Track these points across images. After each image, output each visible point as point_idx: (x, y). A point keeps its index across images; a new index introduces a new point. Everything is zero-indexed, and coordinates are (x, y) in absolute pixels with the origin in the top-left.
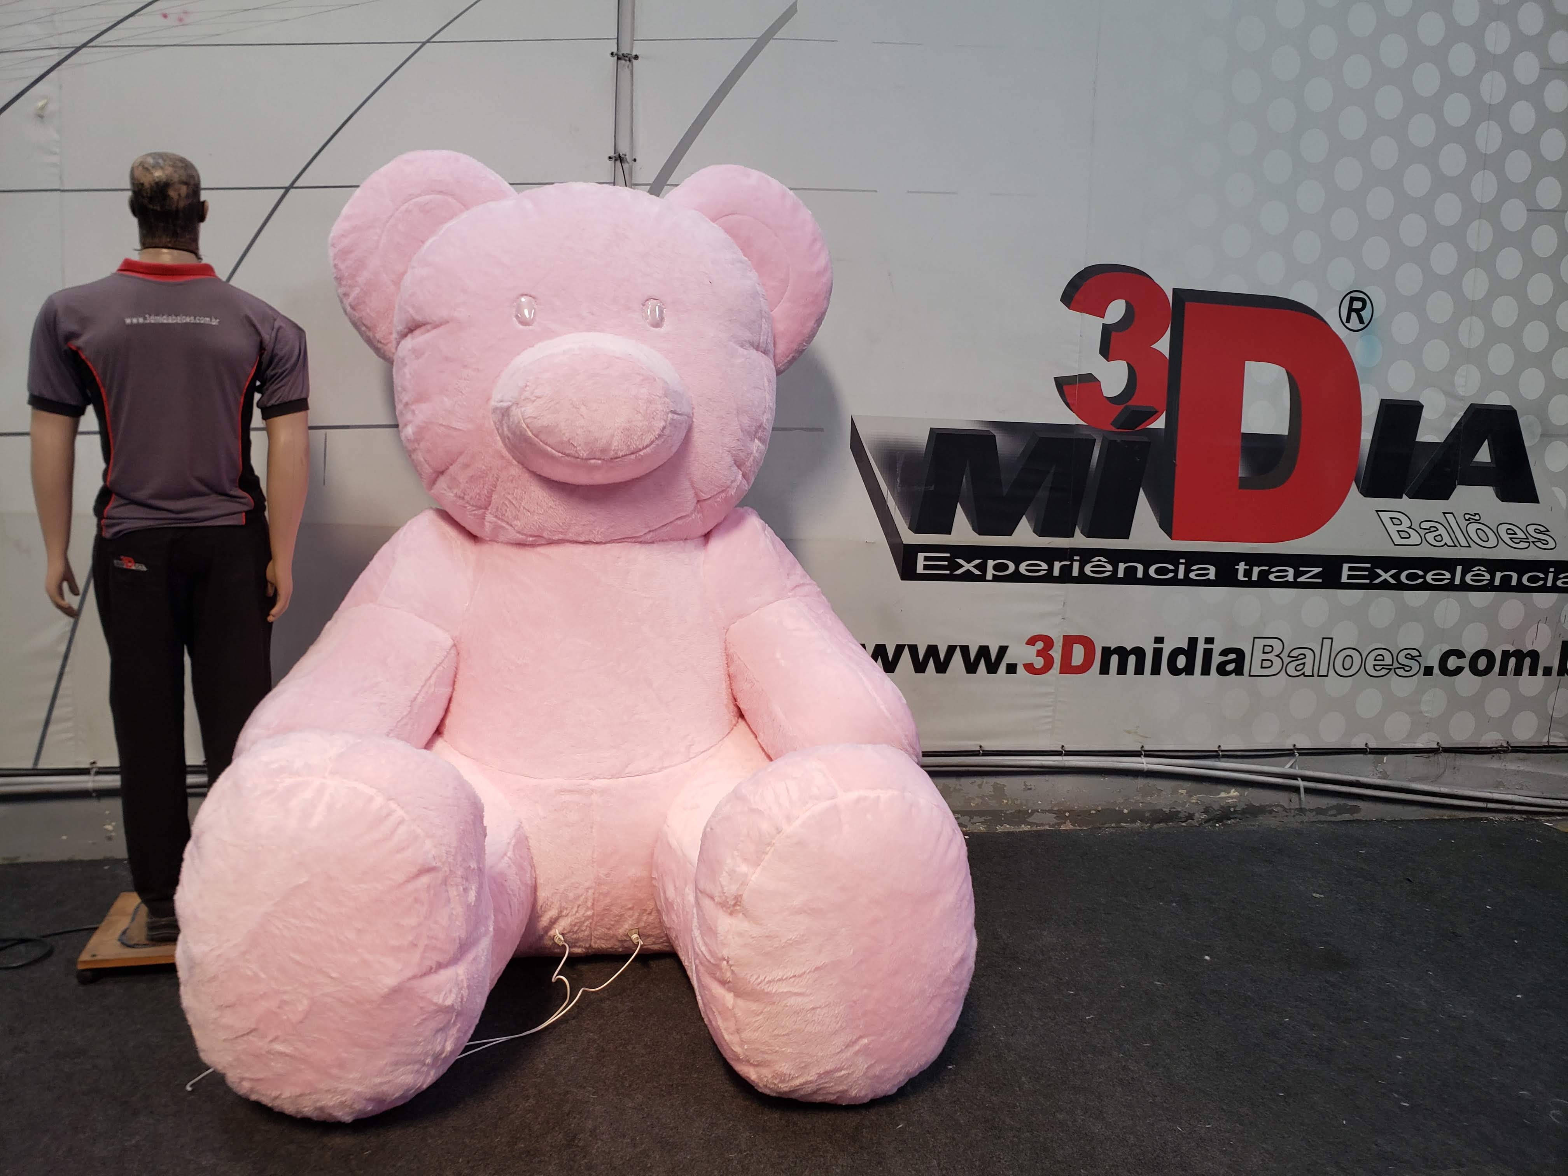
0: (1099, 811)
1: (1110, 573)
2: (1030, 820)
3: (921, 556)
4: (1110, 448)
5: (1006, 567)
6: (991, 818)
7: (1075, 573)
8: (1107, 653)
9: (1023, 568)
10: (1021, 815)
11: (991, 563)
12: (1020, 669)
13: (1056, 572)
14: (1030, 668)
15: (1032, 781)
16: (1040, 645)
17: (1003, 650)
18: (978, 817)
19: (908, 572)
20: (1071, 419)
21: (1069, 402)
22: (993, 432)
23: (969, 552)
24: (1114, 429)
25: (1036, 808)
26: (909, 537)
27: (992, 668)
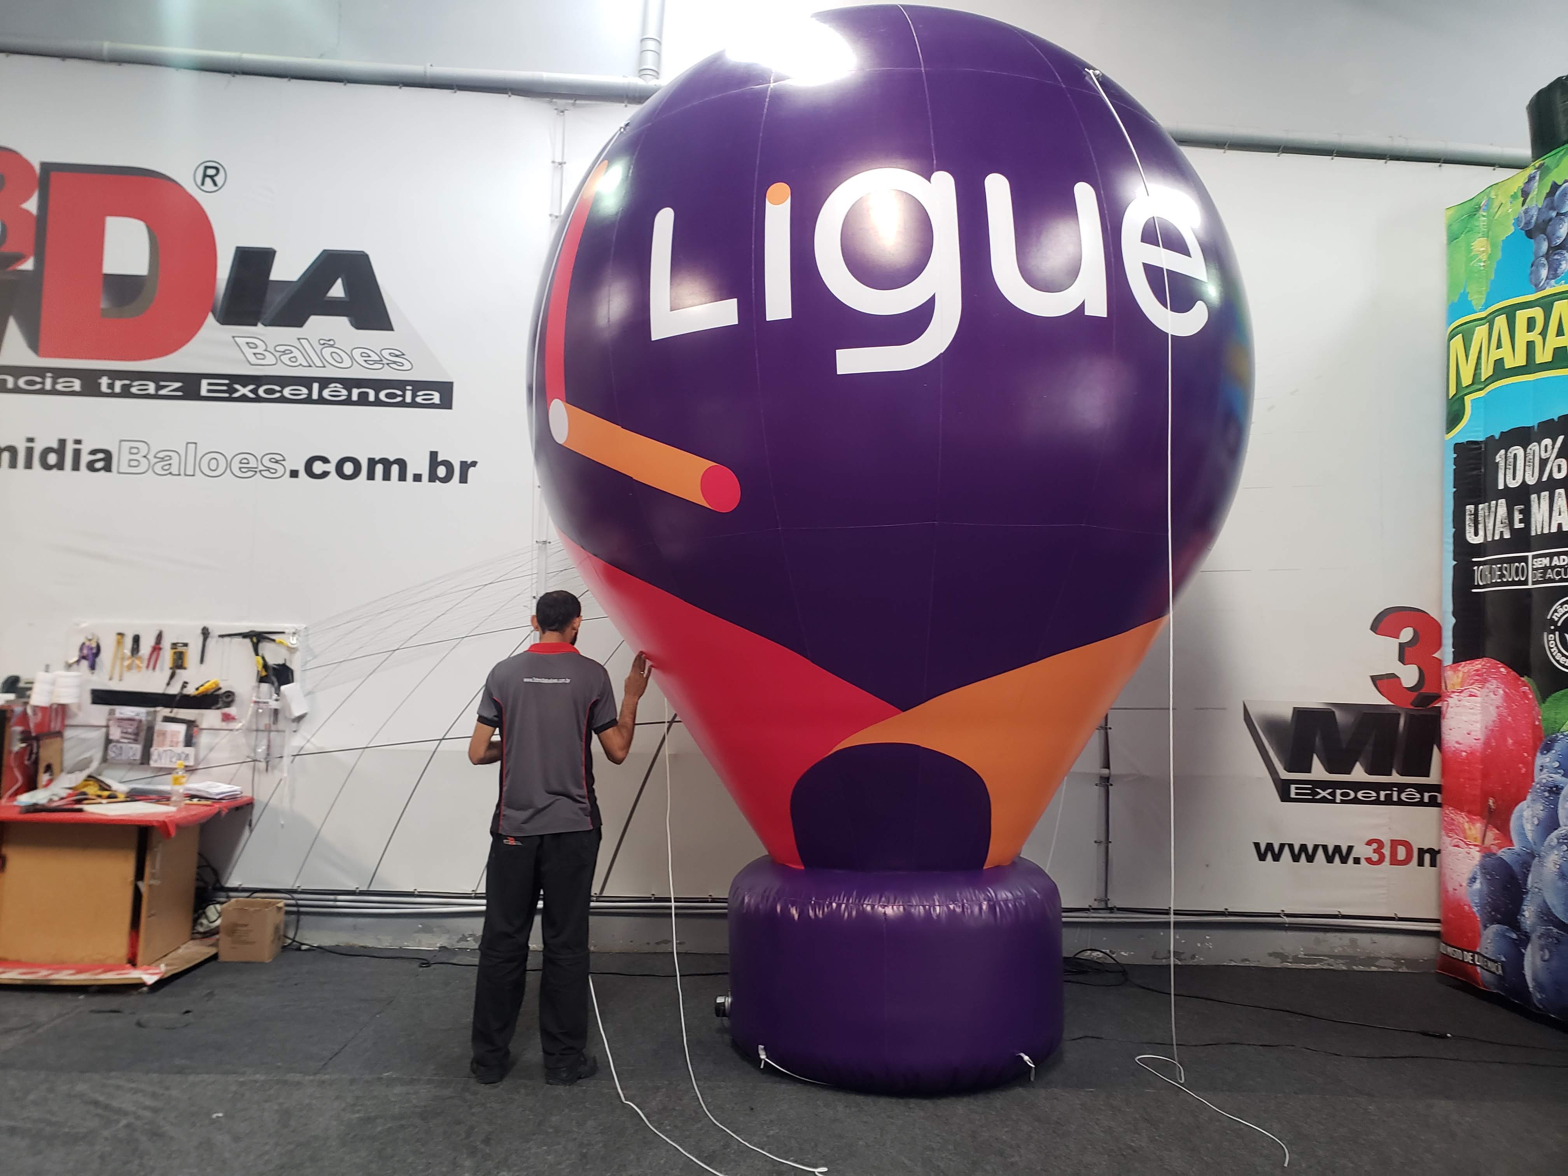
0: (1426, 960)
1: (1418, 799)
2: (1377, 964)
3: (1293, 787)
4: (1412, 720)
5: (1348, 795)
6: (1348, 961)
7: (1395, 798)
8: (1421, 852)
9: (1360, 795)
10: (1371, 960)
11: (1338, 792)
12: (1363, 861)
13: (1382, 798)
14: (1369, 860)
15: (1376, 937)
16: (1375, 846)
17: (1350, 848)
18: (1340, 960)
19: (1285, 796)
20: (1383, 701)
21: (1381, 690)
22: (1334, 710)
23: (1324, 785)
24: (1412, 707)
25: (1380, 956)
26: (1285, 775)
27: (1344, 860)
